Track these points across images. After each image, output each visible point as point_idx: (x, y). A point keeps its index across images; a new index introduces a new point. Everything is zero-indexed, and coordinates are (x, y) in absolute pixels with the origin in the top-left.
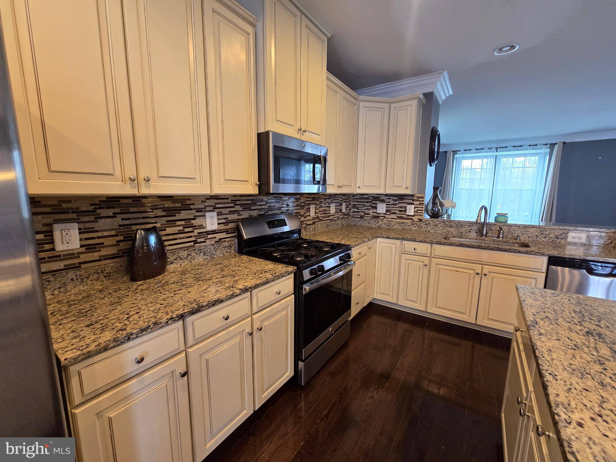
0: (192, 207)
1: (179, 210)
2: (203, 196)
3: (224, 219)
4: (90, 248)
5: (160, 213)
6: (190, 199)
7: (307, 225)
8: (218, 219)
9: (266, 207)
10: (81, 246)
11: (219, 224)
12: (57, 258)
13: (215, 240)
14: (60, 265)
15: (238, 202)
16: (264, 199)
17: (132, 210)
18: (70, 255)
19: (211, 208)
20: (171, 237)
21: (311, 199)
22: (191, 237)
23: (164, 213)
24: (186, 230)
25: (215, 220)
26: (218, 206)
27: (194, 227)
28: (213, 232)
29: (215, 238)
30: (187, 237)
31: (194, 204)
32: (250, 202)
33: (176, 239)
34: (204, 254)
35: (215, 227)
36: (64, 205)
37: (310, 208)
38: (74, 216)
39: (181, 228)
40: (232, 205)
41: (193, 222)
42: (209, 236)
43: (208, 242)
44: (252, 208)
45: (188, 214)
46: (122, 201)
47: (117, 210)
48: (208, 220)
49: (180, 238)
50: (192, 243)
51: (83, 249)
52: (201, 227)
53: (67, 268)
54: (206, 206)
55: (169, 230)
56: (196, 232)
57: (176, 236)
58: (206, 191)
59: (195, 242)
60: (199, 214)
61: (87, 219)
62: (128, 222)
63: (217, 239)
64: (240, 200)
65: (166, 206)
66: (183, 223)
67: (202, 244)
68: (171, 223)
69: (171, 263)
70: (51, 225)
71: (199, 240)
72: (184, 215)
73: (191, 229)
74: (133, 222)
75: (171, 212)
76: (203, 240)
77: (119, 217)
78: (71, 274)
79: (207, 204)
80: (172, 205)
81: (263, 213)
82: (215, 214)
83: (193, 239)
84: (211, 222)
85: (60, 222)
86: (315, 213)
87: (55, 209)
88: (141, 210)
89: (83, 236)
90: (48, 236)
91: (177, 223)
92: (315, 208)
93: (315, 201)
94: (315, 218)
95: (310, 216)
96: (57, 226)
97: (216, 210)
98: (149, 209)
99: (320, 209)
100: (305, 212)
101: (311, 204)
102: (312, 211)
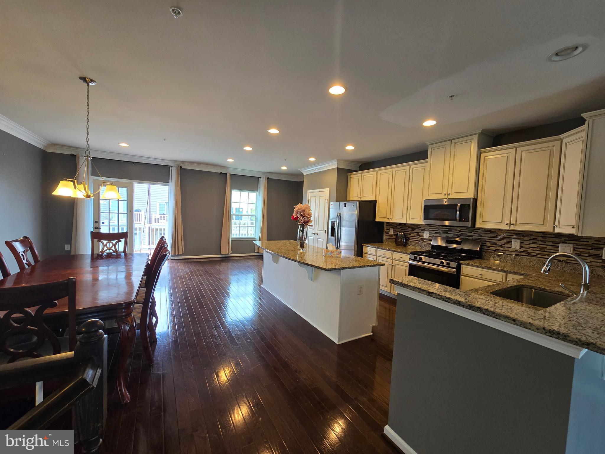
0: (420, 228)
1: (415, 229)
3: (432, 235)
4: (395, 235)
6: (419, 226)
7: (504, 253)
8: (429, 235)
9: (459, 233)
10: (393, 234)
11: (429, 237)
12: (389, 236)
13: (427, 243)
14: (390, 237)
15: (440, 229)
16: (458, 229)
19: (427, 230)
20: (412, 237)
22: (418, 239)
23: (411, 229)
24: (417, 236)
25: (428, 235)
26: (430, 229)
27: (420, 236)
28: (427, 239)
29: (427, 242)
30: (417, 239)
31: (421, 227)
32: (448, 230)
33: (413, 238)
35: (427, 238)
36: (393, 224)
37: (512, 241)
38: (393, 227)
39: (415, 235)
40: (437, 230)
41: (419, 234)
42: (425, 241)
43: (424, 243)
44: (449, 233)
46: (402, 225)
47: (401, 227)
48: (425, 234)
50: (418, 242)
51: (393, 235)
52: (422, 236)
53: (391, 238)
54: (425, 229)
55: (412, 235)
56: (420, 237)
58: (405, 222)
59: (419, 241)
60: (422, 231)
61: (395, 228)
63: (428, 243)
64: (441, 228)
65: (412, 227)
66: (416, 233)
67: (421, 243)
68: (413, 233)
69: (410, 245)
70: (389, 228)
71: (421, 241)
72: (417, 231)
73: (418, 236)
75: (413, 229)
76: (422, 241)
77: (401, 228)
78: (390, 240)
79: (425, 228)
80: (414, 227)
82: (428, 232)
83: (419, 240)
84: (426, 235)
85: (391, 228)
86: (521, 247)
87: (390, 225)
88: (406, 227)
89: (394, 232)
90: (388, 230)
91: (415, 233)
92: (521, 242)
93: (521, 237)
94: (521, 251)
95: (511, 248)
96: (390, 229)
97: (429, 231)
98: (407, 227)
99: (532, 245)
100: (503, 243)
101: (514, 238)
102: (515, 245)
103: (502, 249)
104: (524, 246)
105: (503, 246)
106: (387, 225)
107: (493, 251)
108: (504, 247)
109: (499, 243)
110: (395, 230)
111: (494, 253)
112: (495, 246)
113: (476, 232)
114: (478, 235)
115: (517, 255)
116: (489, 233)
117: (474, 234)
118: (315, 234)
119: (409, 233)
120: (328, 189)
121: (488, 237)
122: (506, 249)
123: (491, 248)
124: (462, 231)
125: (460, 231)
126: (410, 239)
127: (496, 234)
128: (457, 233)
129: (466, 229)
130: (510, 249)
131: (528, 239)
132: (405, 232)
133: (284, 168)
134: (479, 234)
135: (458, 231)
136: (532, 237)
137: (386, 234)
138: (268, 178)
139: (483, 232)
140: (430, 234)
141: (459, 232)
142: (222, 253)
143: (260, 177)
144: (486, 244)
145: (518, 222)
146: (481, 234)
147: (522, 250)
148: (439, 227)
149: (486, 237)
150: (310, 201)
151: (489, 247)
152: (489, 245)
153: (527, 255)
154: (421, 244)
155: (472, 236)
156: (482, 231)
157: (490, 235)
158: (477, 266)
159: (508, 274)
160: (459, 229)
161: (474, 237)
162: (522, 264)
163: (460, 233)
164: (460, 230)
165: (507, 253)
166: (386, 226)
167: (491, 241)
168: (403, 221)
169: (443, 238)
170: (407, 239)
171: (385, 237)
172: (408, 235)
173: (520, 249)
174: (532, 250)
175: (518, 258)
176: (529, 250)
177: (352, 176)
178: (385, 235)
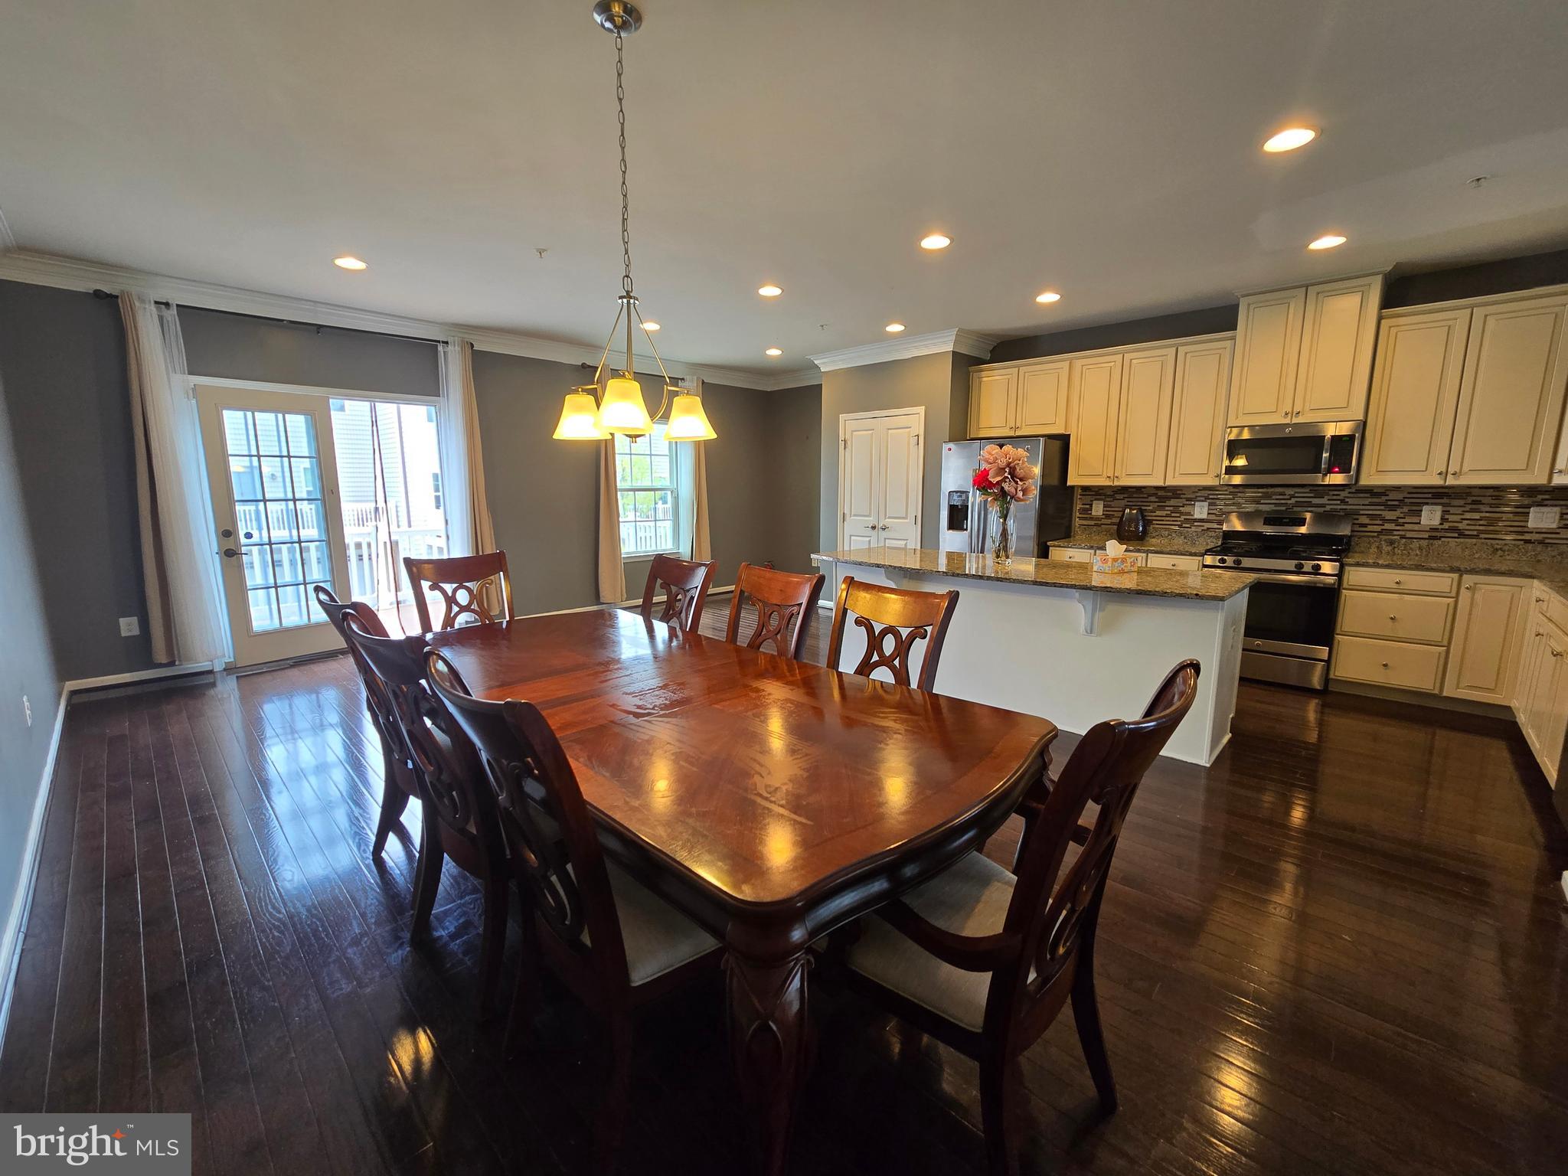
0: (1182, 496)
1: (1169, 498)
2: (1195, 486)
3: (1217, 510)
4: (1108, 516)
5: (1153, 499)
6: (1181, 490)
7: (1403, 537)
8: (1208, 510)
9: (1289, 502)
10: (1103, 515)
11: (1208, 514)
12: (1092, 519)
13: (1203, 528)
14: (1093, 523)
15: (1239, 494)
17: (1135, 496)
18: (1098, 519)
19: (1203, 499)
20: (1160, 518)
21: (1430, 496)
22: (1177, 521)
23: (1157, 500)
24: (1173, 515)
25: (1205, 510)
27: (1182, 513)
28: (1201, 520)
29: (1203, 526)
30: (1173, 521)
31: (1185, 494)
33: (1163, 521)
34: (1185, 538)
35: (1204, 516)
36: (1101, 491)
37: (1421, 511)
39: (1169, 512)
41: (1181, 509)
42: (1196, 524)
43: (1193, 529)
44: (1262, 501)
45: (1178, 502)
46: (1130, 490)
48: (1197, 509)
49: (1166, 521)
50: (1177, 527)
51: (1103, 517)
52: (1189, 514)
53: (1096, 525)
54: (1197, 497)
55: (1158, 513)
56: (1182, 518)
57: (1163, 518)
59: (1180, 526)
60: (1187, 502)
61: (1110, 499)
62: (1131, 504)
63: (1205, 528)
65: (1159, 494)
66: (1171, 508)
68: (1162, 508)
69: (1154, 538)
70: (1092, 501)
71: (1184, 525)
72: (1173, 502)
73: (1178, 515)
74: (1134, 504)
75: (1162, 499)
76: (1188, 526)
77: (1126, 499)
78: (1095, 527)
79: (1199, 494)
80: (1164, 494)
81: (1284, 508)
82: (1206, 504)
83: (1179, 523)
84: (1200, 511)
85: (1096, 500)
86: (1443, 520)
87: (1093, 493)
88: (1142, 496)
89: (1105, 509)
90: (1088, 506)
91: (1167, 508)
92: (1443, 511)
93: (1445, 500)
94: (1442, 529)
95: (1419, 523)
96: (1094, 502)
97: (1208, 501)
98: (1145, 496)
99: (1468, 516)
100: (1402, 515)
101: (1427, 504)
102: (1431, 517)
103: (1398, 528)
104: (1451, 518)
105: (1401, 521)
106: (1084, 493)
107: (1376, 534)
108: (1403, 524)
109: (1390, 515)
110: (1109, 503)
111: (1377, 537)
112: (1381, 522)
113: (1334, 495)
114: (1339, 502)
115: (1431, 538)
116: (1368, 495)
117: (1329, 500)
118: (874, 528)
119: (1150, 508)
120: (921, 410)
121: (1363, 505)
122: (1407, 527)
123: (1370, 528)
124: (1296, 495)
125: (1292, 496)
126: (1154, 522)
127: (1384, 498)
128: (1283, 502)
129: (1308, 490)
130: (1416, 527)
131: (1462, 502)
132: (1143, 508)
133: (774, 352)
134: (1343, 501)
135: (1288, 497)
136: (1470, 499)
137: (1080, 516)
138: (703, 382)
139: (1352, 495)
140: (1211, 507)
141: (1290, 499)
142: (602, 600)
143: (683, 379)
144: (1357, 519)
145: (1465, 469)
146: (1347, 500)
147: (1446, 526)
148: (1237, 490)
149: (1360, 505)
150: (849, 443)
151: (1365, 525)
152: (1366, 521)
153: (1456, 535)
154: (1188, 532)
155: (1323, 506)
156: (1350, 493)
157: (1370, 500)
158: (1388, 566)
159: (1465, 576)
160: (1290, 491)
161: (1328, 508)
162: (1444, 555)
163: (1293, 501)
164: (1293, 493)
165: (1409, 535)
166: (1079, 497)
167: (1370, 512)
168: (1156, 481)
169: (1244, 517)
170: (1147, 523)
171: (1077, 522)
172: (1146, 514)
173: (1441, 524)
174: (1468, 525)
175: (1437, 543)
176: (1461, 526)
177: (984, 374)
178: (1077, 519)
